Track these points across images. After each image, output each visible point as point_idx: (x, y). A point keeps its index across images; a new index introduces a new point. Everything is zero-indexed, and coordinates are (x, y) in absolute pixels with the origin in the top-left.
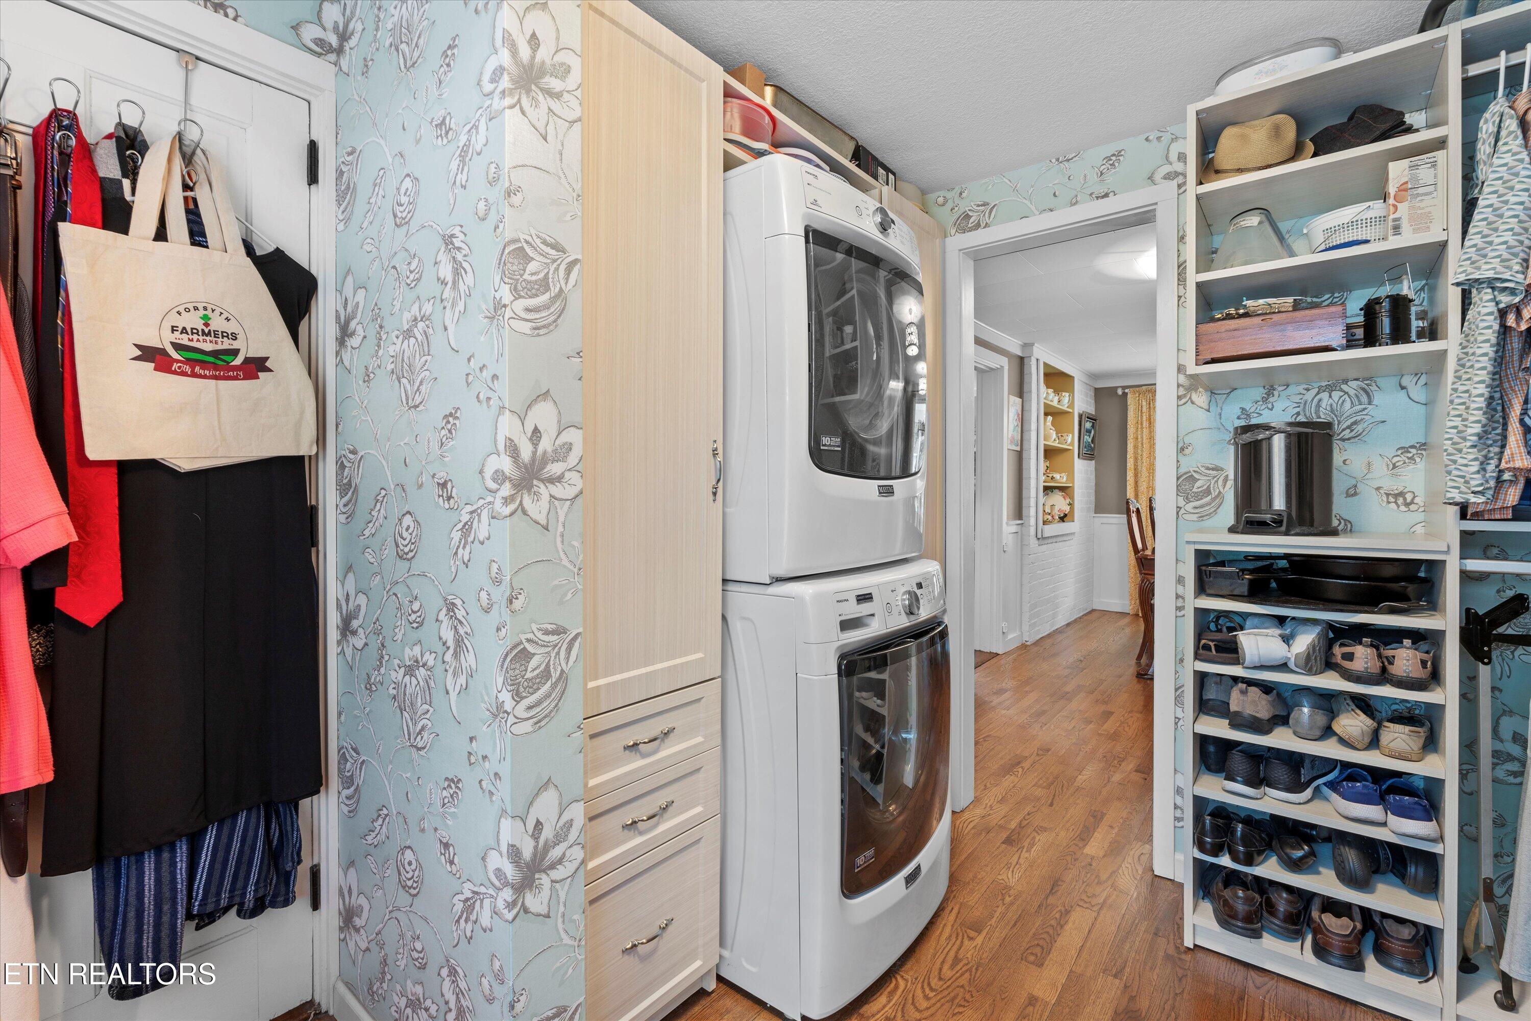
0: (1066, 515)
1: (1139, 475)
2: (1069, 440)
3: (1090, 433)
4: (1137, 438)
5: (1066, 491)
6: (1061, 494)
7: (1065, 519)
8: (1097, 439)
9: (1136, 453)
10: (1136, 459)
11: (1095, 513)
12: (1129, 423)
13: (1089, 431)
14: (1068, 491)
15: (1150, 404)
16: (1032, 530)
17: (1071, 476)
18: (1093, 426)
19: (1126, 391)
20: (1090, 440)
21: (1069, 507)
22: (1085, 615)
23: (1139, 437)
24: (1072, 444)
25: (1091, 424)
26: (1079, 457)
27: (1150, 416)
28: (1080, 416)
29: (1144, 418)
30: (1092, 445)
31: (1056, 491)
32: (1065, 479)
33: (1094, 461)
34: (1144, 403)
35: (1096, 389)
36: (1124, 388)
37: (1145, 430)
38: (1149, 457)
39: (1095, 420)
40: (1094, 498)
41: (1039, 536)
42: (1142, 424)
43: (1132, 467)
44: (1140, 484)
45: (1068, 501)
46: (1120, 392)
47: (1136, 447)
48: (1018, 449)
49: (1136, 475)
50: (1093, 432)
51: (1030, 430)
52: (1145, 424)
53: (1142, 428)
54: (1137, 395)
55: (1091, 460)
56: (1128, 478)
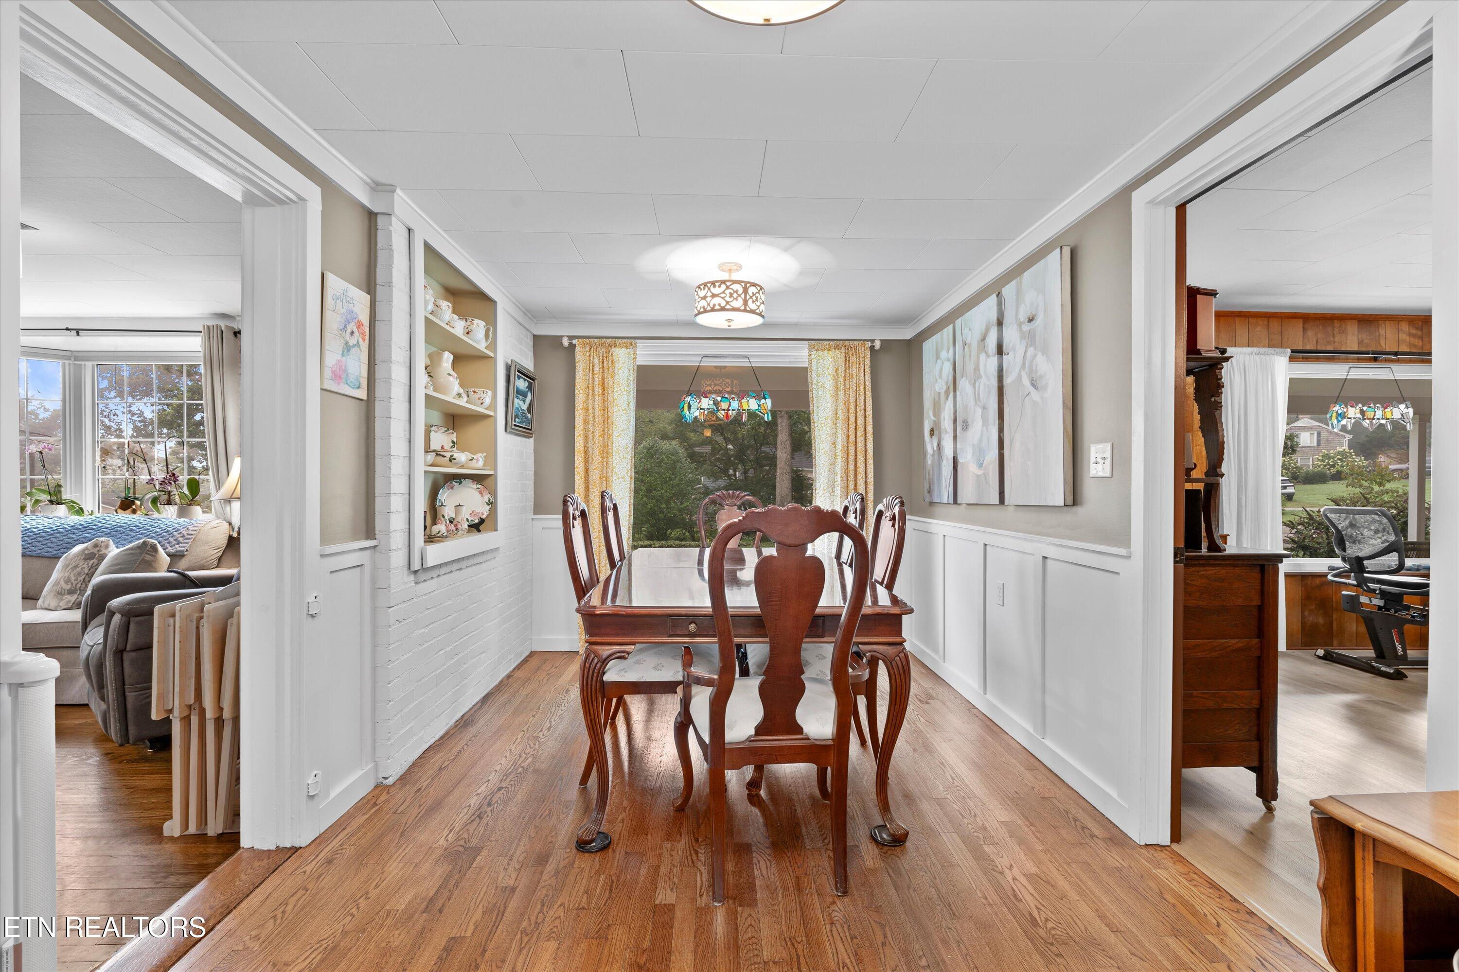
0: (482, 521)
1: (590, 459)
2: (488, 400)
3: (525, 396)
4: (588, 409)
5: (486, 483)
6: (475, 486)
7: (481, 528)
8: (535, 407)
9: (586, 429)
10: (586, 437)
11: (535, 514)
12: (578, 387)
13: (521, 394)
14: (488, 482)
15: (603, 363)
16: (398, 559)
17: (492, 458)
18: (530, 387)
19: (574, 342)
20: (525, 407)
21: (488, 507)
22: (518, 667)
23: (590, 407)
24: (493, 406)
25: (527, 384)
26: (506, 430)
27: (603, 379)
28: (508, 368)
29: (597, 380)
30: (529, 416)
31: (468, 482)
32: (481, 464)
33: (532, 440)
34: (596, 361)
35: (535, 336)
36: (571, 338)
37: (597, 397)
38: (603, 435)
39: (533, 380)
40: (532, 493)
41: (416, 566)
42: (593, 390)
43: (582, 448)
44: (591, 473)
45: (487, 497)
46: (566, 342)
47: (586, 421)
48: (362, 394)
49: (586, 461)
50: (529, 395)
51: (389, 361)
52: (598, 390)
53: (593, 395)
54: (588, 349)
55: (529, 437)
56: (576, 464)
